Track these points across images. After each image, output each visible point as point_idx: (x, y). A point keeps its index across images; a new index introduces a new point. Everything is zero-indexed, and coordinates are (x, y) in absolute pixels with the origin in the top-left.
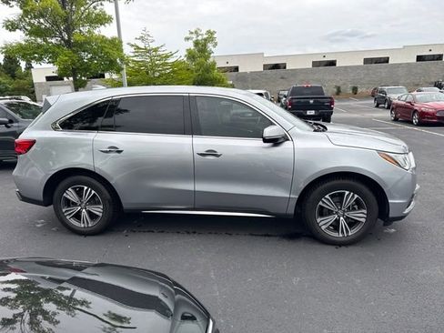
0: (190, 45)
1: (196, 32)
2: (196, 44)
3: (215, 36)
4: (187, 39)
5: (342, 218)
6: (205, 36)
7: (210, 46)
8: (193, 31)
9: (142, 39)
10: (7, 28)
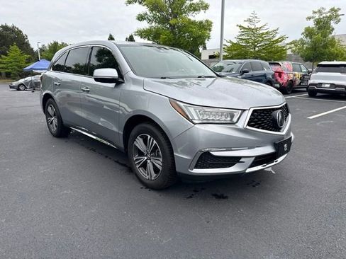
0: (311, 24)
1: (319, 11)
2: (318, 22)
3: (339, 13)
4: (309, 18)
5: (146, 158)
6: (328, 15)
7: (333, 24)
8: (317, 11)
9: (249, 20)
10: (138, 19)
